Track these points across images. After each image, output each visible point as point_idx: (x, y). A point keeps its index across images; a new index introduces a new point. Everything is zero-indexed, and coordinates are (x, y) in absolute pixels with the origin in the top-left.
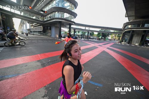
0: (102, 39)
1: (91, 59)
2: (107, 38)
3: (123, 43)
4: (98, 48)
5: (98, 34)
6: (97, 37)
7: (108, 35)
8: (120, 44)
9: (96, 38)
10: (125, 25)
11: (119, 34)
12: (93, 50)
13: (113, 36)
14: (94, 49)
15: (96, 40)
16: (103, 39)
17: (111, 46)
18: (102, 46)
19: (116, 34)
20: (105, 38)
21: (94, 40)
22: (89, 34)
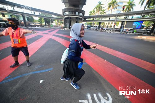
0: (46, 25)
1: (38, 50)
2: (52, 25)
3: (66, 28)
4: (43, 36)
5: (39, 20)
6: (39, 23)
7: (52, 21)
8: (63, 30)
9: (39, 25)
10: (63, 11)
11: (61, 21)
12: (37, 40)
13: (57, 22)
14: (39, 39)
15: (39, 27)
16: (48, 26)
17: (56, 33)
18: (47, 34)
19: (59, 20)
20: (49, 24)
21: (37, 27)
22: (26, 20)
